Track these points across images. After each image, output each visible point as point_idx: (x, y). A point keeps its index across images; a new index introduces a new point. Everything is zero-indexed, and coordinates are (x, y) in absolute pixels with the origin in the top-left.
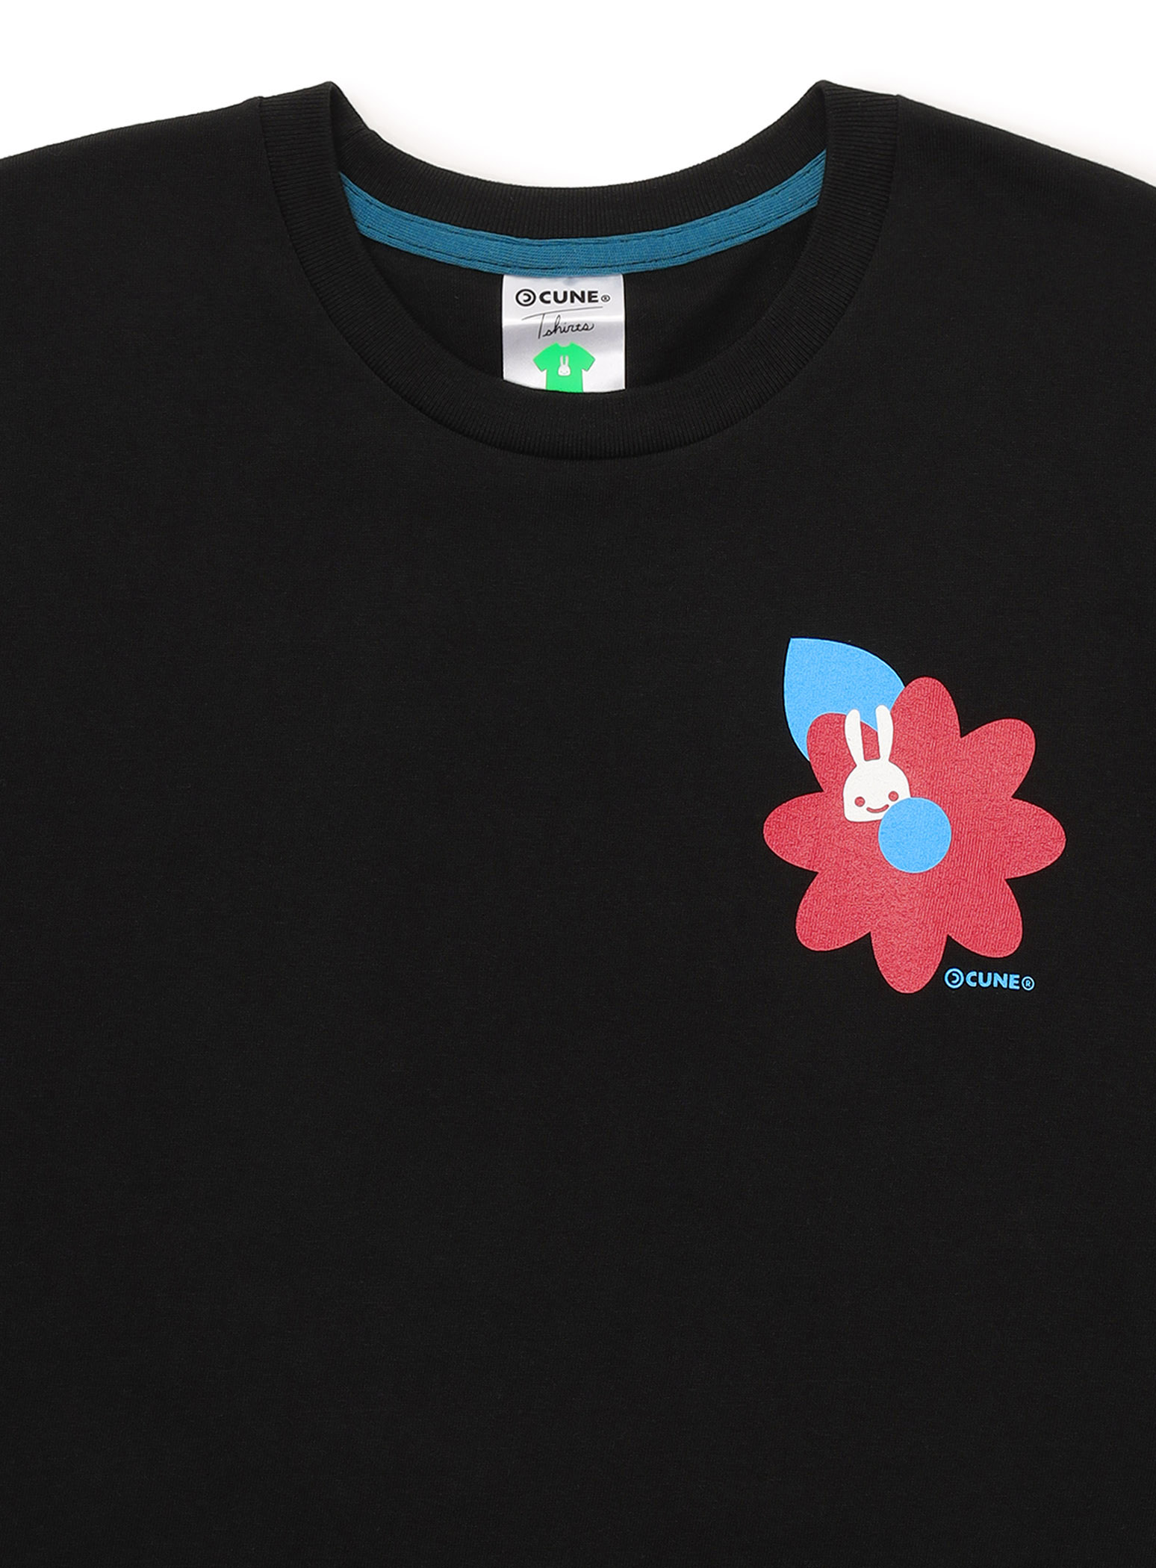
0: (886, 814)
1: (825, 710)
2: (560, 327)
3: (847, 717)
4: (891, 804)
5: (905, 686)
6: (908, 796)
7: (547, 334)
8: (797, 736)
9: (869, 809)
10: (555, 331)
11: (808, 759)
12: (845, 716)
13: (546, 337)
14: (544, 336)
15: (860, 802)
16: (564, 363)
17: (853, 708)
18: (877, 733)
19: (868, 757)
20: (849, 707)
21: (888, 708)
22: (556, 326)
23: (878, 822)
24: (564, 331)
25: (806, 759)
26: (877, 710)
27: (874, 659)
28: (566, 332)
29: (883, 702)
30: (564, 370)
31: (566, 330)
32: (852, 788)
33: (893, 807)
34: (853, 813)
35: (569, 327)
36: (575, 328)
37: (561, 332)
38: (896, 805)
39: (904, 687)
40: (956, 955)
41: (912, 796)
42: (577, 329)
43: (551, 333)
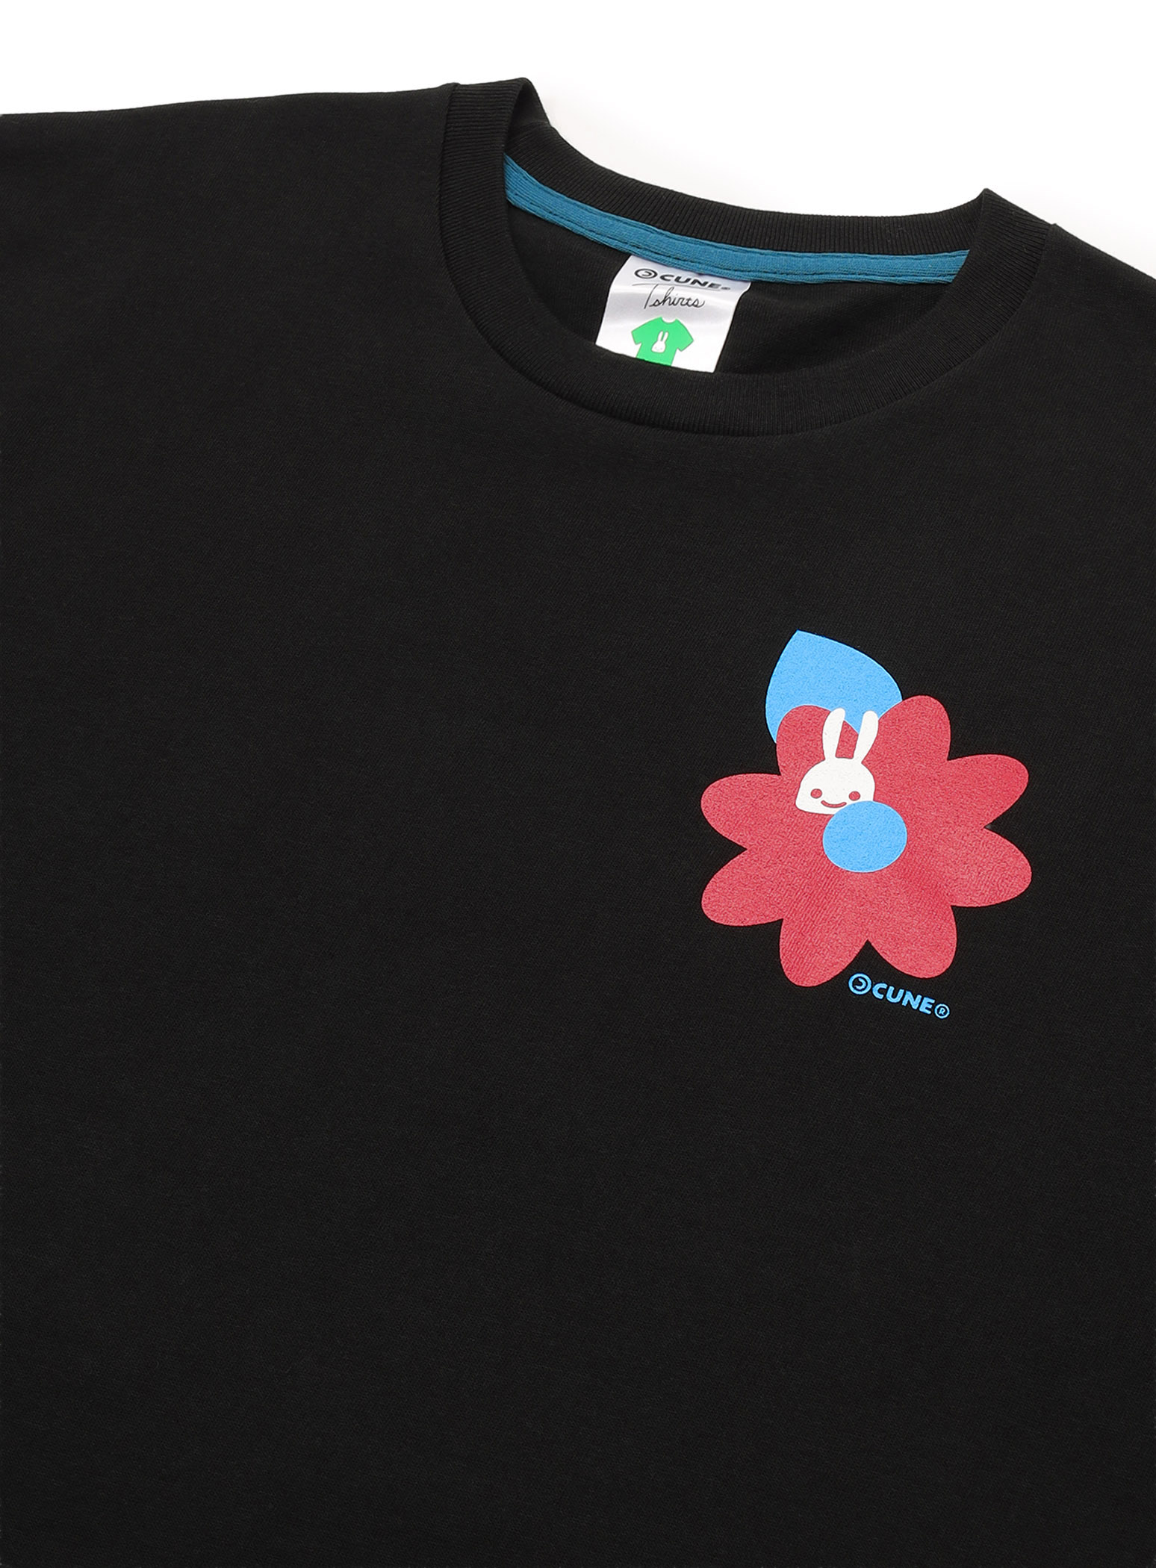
0: (840, 811)
1: (810, 701)
2: (670, 298)
3: (831, 714)
4: (850, 802)
5: (903, 700)
6: (871, 799)
7: (654, 305)
8: (772, 718)
9: (824, 803)
10: (664, 301)
11: (775, 742)
12: (830, 712)
13: (653, 307)
14: (651, 306)
15: (816, 793)
16: (662, 339)
17: (840, 707)
18: (858, 735)
19: (840, 754)
20: (836, 705)
21: (878, 715)
22: (666, 297)
23: (830, 816)
24: (673, 303)
25: (773, 741)
26: (865, 715)
27: (879, 668)
28: (675, 305)
29: (875, 709)
30: (659, 347)
31: (675, 303)
32: (811, 780)
33: (850, 806)
34: (805, 802)
35: (680, 299)
36: (685, 302)
37: (670, 305)
38: (854, 805)
39: (901, 700)
40: (869, 961)
41: (874, 800)
42: (687, 304)
43: (659, 304)
